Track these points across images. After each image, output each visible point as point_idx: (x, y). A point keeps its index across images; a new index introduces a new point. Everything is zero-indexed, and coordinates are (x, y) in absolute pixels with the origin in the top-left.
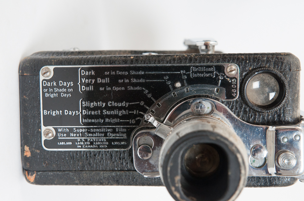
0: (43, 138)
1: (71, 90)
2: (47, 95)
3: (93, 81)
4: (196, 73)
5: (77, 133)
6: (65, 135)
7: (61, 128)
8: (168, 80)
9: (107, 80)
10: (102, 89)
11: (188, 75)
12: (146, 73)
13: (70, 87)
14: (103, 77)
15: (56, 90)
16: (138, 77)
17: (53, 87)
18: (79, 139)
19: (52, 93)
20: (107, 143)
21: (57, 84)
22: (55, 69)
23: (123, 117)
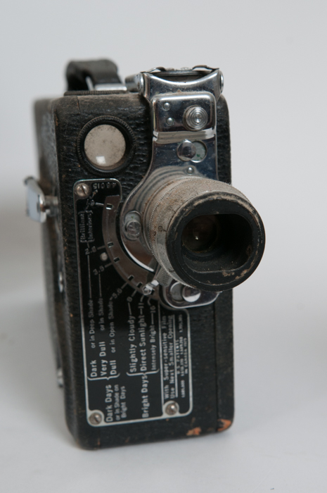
0: (178, 414)
1: (116, 387)
2: (124, 416)
3: (104, 361)
4: (87, 235)
5: (169, 376)
6: (173, 389)
7: (164, 395)
8: (98, 269)
9: (102, 344)
10: (113, 350)
11: (91, 244)
12: (91, 297)
13: (113, 388)
14: (98, 349)
15: (117, 405)
16: (96, 307)
17: (114, 409)
18: (177, 373)
19: (121, 409)
20: (181, 338)
21: (109, 404)
22: (91, 409)
23: (148, 321)
